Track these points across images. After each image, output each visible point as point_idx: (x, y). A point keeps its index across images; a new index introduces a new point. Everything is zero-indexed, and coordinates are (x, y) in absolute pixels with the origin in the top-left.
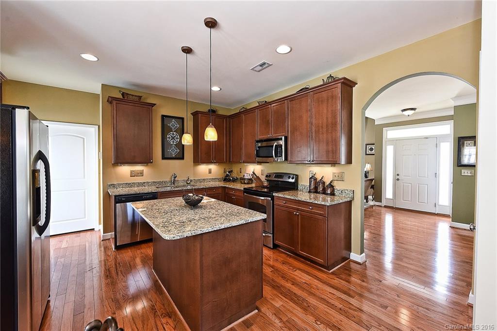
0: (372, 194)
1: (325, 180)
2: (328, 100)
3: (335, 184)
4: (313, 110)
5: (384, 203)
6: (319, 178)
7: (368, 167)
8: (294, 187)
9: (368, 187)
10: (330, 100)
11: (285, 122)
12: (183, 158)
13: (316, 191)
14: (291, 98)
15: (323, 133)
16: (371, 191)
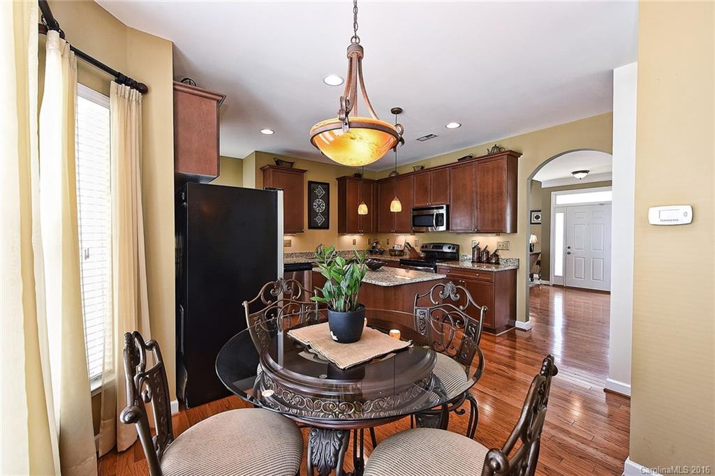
0: (538, 272)
1: (488, 249)
2: (493, 170)
3: (499, 253)
4: (478, 180)
5: (552, 281)
6: (482, 247)
7: (533, 239)
8: (455, 257)
9: (534, 262)
10: (495, 170)
11: (446, 190)
12: (328, 228)
13: (479, 261)
14: (453, 166)
15: (488, 203)
16: (537, 268)
